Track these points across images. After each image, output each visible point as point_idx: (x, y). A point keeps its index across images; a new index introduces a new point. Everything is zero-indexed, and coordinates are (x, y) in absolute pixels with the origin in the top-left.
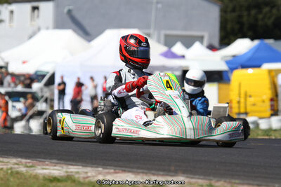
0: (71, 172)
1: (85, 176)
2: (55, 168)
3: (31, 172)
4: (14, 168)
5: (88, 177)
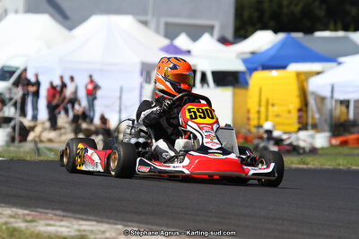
0: (84, 231)
1: (103, 237)
2: (63, 223)
3: (32, 229)
4: (11, 223)
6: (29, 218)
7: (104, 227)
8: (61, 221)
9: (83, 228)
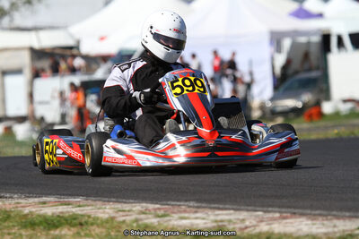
0: (221, 221)
1: (242, 226)
2: (198, 215)
3: (165, 224)
4: (141, 220)
5: (246, 228)
6: (161, 212)
7: (243, 215)
8: (196, 212)
9: (219, 218)
